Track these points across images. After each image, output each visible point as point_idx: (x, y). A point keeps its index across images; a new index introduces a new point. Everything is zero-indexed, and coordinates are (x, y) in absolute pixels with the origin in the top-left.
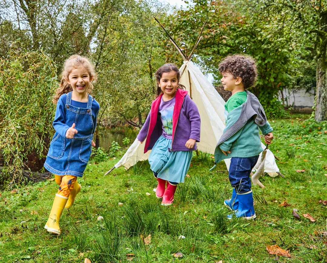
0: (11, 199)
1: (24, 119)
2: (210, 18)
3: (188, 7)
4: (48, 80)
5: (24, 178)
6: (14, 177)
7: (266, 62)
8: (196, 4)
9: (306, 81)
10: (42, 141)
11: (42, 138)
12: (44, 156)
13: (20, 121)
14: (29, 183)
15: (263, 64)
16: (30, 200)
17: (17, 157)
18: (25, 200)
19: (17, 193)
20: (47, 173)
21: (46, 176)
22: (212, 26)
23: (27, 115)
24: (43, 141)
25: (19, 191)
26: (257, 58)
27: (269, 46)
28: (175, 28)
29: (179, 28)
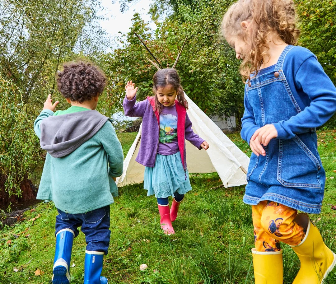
2: (145, 55)
3: (123, 46)
4: (11, 108)
7: (195, 92)
8: (130, 43)
9: (220, 108)
10: (10, 177)
11: (10, 174)
12: (14, 194)
14: (5, 228)
15: (192, 94)
16: (20, 252)
18: (15, 254)
20: (16, 212)
21: (15, 215)
22: (147, 62)
24: (12, 177)
27: (200, 76)
28: (114, 64)
29: (118, 64)
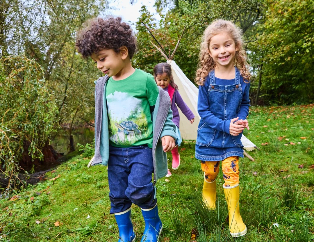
0: (14, 208)
1: (12, 123)
2: (151, 41)
5: (22, 182)
6: (10, 182)
8: (139, 31)
10: (33, 143)
11: (33, 140)
12: (36, 157)
13: (7, 125)
16: (42, 207)
17: (10, 161)
18: (37, 208)
19: (19, 200)
20: (38, 173)
22: (153, 47)
23: (15, 119)
25: (20, 197)
26: (185, 70)
